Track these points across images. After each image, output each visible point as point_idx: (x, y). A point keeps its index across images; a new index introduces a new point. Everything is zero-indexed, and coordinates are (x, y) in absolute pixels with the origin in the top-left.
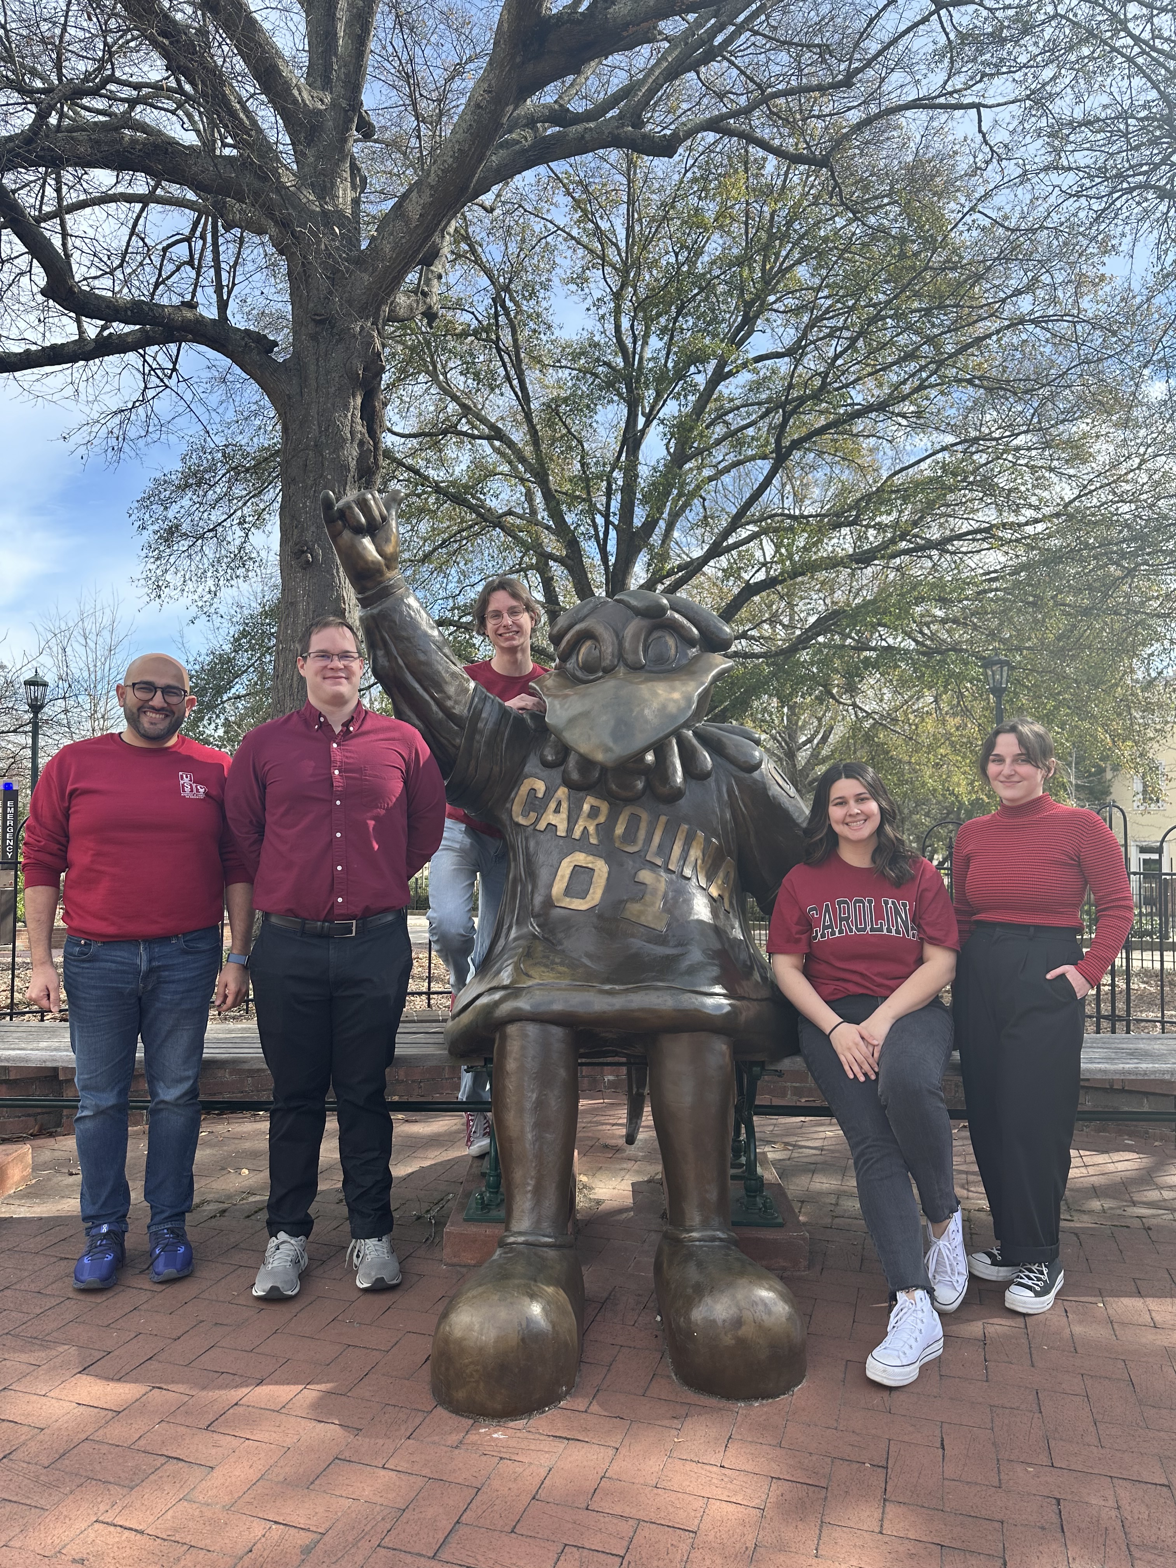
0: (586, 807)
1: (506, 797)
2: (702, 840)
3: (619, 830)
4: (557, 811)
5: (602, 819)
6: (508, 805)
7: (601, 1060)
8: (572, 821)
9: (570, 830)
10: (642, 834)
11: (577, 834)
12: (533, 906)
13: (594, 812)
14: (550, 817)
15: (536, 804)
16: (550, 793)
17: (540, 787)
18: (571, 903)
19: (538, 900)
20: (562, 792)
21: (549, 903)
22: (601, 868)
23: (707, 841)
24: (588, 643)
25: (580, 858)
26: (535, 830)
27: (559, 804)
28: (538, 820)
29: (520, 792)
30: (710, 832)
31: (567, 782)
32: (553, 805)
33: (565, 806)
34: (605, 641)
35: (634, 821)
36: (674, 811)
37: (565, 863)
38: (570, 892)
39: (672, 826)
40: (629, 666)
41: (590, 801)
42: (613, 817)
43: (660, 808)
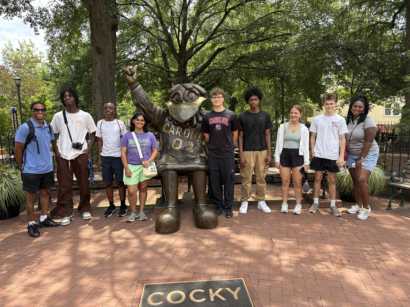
0: (178, 129)
1: (162, 127)
3: (184, 134)
4: (172, 130)
5: (181, 131)
6: (162, 128)
7: (183, 177)
8: (175, 132)
9: (175, 134)
10: (189, 135)
11: (176, 134)
12: (168, 149)
15: (168, 128)
16: (171, 126)
18: (176, 148)
19: (169, 147)
20: (173, 126)
21: (171, 147)
22: (181, 141)
24: (177, 95)
25: (177, 139)
26: (168, 134)
27: (172, 128)
28: (168, 132)
29: (165, 126)
31: (174, 124)
32: (171, 129)
33: (174, 129)
34: (180, 95)
35: (187, 132)
36: (195, 129)
37: (174, 140)
38: (175, 146)
39: (195, 132)
40: (185, 101)
41: (178, 128)
42: (183, 131)
43: (192, 129)
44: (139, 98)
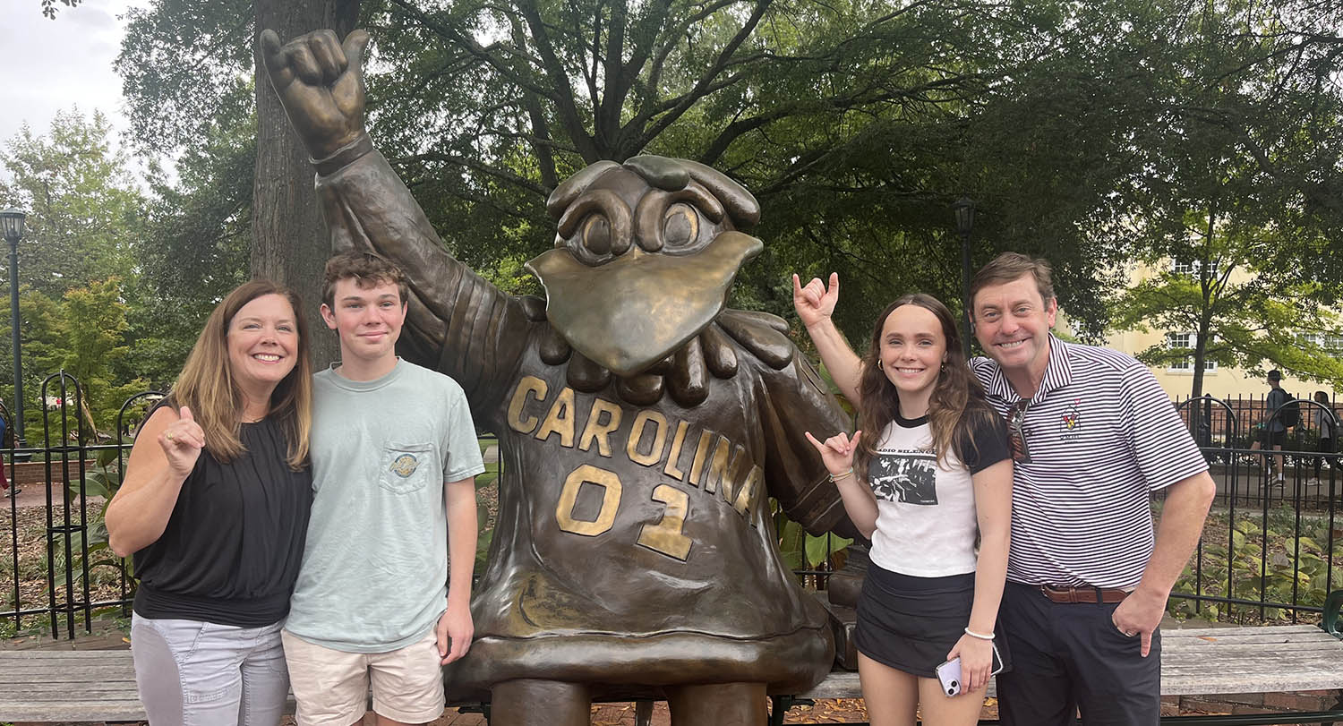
0: (595, 413)
1: (501, 399)
2: (727, 448)
3: (633, 442)
4: (562, 416)
5: (613, 426)
6: (503, 408)
8: (579, 427)
9: (577, 439)
10: (659, 444)
11: (585, 445)
12: (535, 529)
13: (604, 419)
14: (553, 423)
15: (539, 408)
16: (553, 393)
17: (542, 387)
18: (577, 528)
19: (541, 522)
20: (567, 394)
21: (553, 524)
22: (612, 484)
23: (732, 448)
24: (595, 219)
25: (591, 473)
26: (535, 438)
27: (564, 407)
28: (538, 427)
29: (518, 393)
30: (737, 438)
31: (571, 383)
32: (556, 409)
33: (570, 410)
34: (614, 218)
35: (650, 430)
36: (695, 415)
37: (572, 478)
38: (577, 513)
39: (694, 432)
40: (644, 248)
41: (599, 406)
42: (627, 423)
43: (681, 412)
44: (368, 223)
